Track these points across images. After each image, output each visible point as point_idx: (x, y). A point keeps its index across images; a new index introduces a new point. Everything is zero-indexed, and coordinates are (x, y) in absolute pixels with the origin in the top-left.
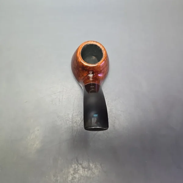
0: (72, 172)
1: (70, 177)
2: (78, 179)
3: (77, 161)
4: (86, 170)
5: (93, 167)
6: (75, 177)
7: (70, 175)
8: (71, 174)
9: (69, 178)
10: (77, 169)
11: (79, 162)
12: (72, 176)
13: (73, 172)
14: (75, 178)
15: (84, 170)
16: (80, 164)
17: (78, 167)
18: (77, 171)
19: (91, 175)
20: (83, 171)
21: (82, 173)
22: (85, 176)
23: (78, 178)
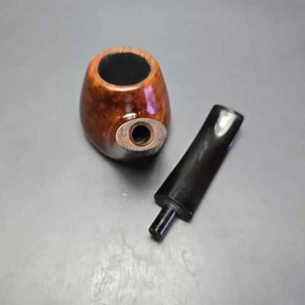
0: (105, 264)
1: (99, 277)
2: (117, 285)
3: (123, 237)
4: (142, 262)
5: (163, 259)
6: (111, 277)
7: (100, 272)
8: (102, 269)
9: (97, 276)
10: (119, 258)
11: (127, 242)
12: (103, 275)
13: (108, 263)
14: (111, 282)
15: (139, 264)
16: (129, 247)
17: (123, 253)
18: (120, 262)
19: (155, 279)
20: (135, 265)
21: (131, 269)
22: (138, 278)
23: (120, 281)
